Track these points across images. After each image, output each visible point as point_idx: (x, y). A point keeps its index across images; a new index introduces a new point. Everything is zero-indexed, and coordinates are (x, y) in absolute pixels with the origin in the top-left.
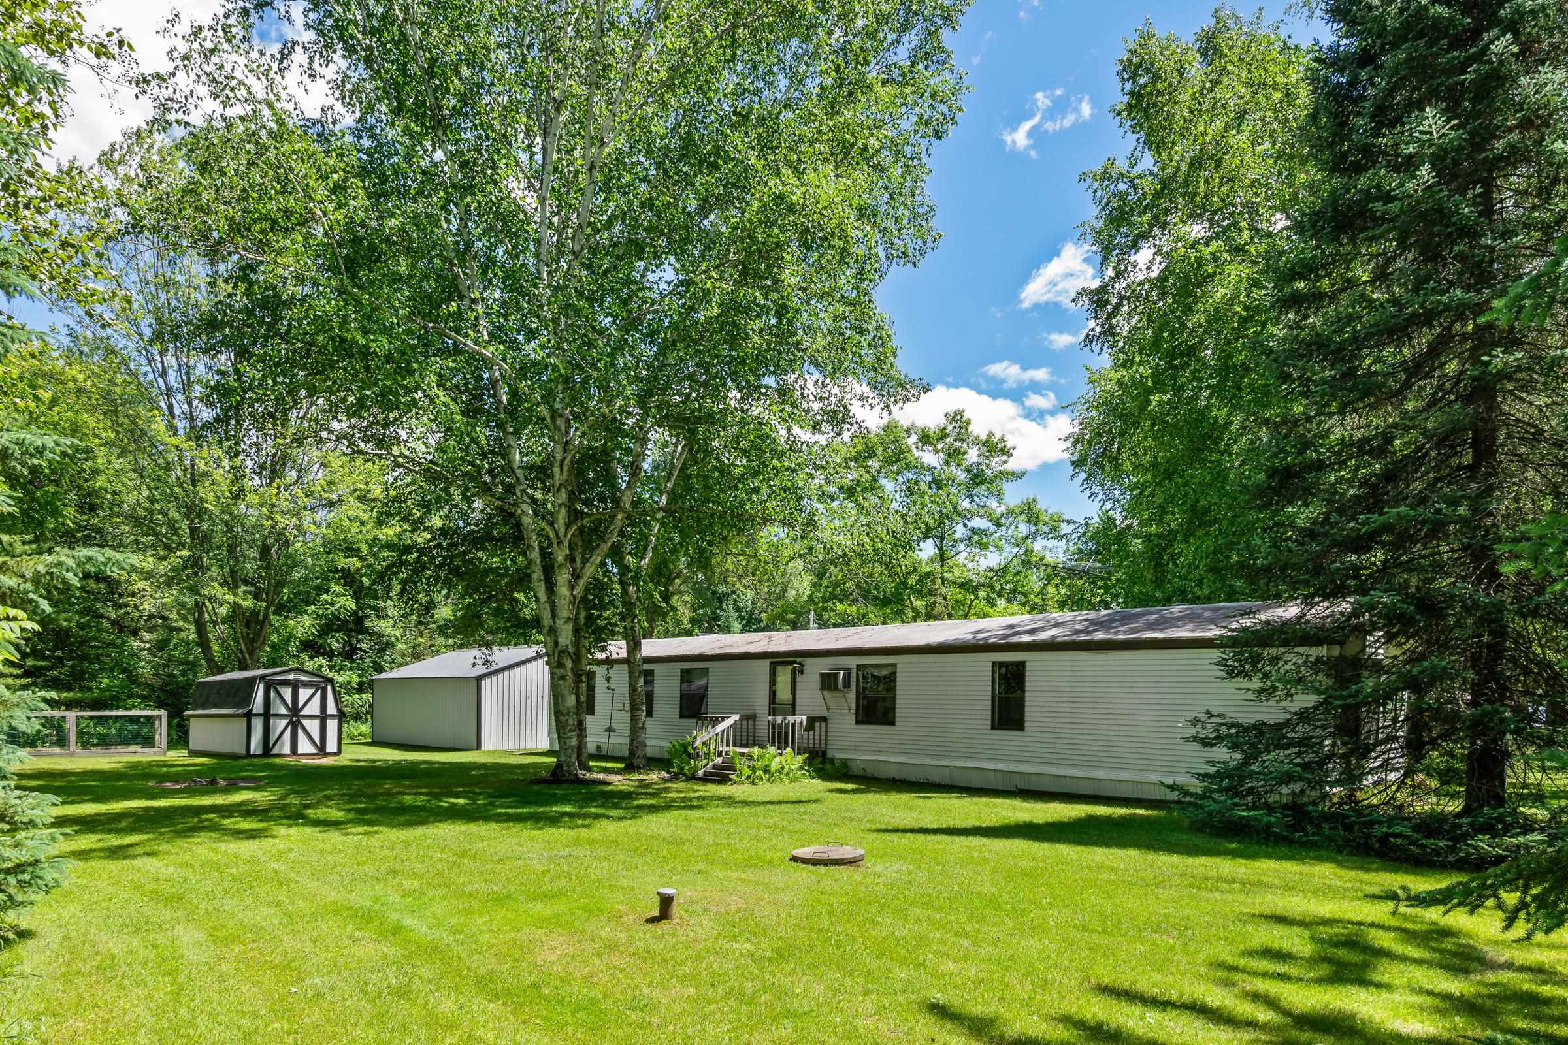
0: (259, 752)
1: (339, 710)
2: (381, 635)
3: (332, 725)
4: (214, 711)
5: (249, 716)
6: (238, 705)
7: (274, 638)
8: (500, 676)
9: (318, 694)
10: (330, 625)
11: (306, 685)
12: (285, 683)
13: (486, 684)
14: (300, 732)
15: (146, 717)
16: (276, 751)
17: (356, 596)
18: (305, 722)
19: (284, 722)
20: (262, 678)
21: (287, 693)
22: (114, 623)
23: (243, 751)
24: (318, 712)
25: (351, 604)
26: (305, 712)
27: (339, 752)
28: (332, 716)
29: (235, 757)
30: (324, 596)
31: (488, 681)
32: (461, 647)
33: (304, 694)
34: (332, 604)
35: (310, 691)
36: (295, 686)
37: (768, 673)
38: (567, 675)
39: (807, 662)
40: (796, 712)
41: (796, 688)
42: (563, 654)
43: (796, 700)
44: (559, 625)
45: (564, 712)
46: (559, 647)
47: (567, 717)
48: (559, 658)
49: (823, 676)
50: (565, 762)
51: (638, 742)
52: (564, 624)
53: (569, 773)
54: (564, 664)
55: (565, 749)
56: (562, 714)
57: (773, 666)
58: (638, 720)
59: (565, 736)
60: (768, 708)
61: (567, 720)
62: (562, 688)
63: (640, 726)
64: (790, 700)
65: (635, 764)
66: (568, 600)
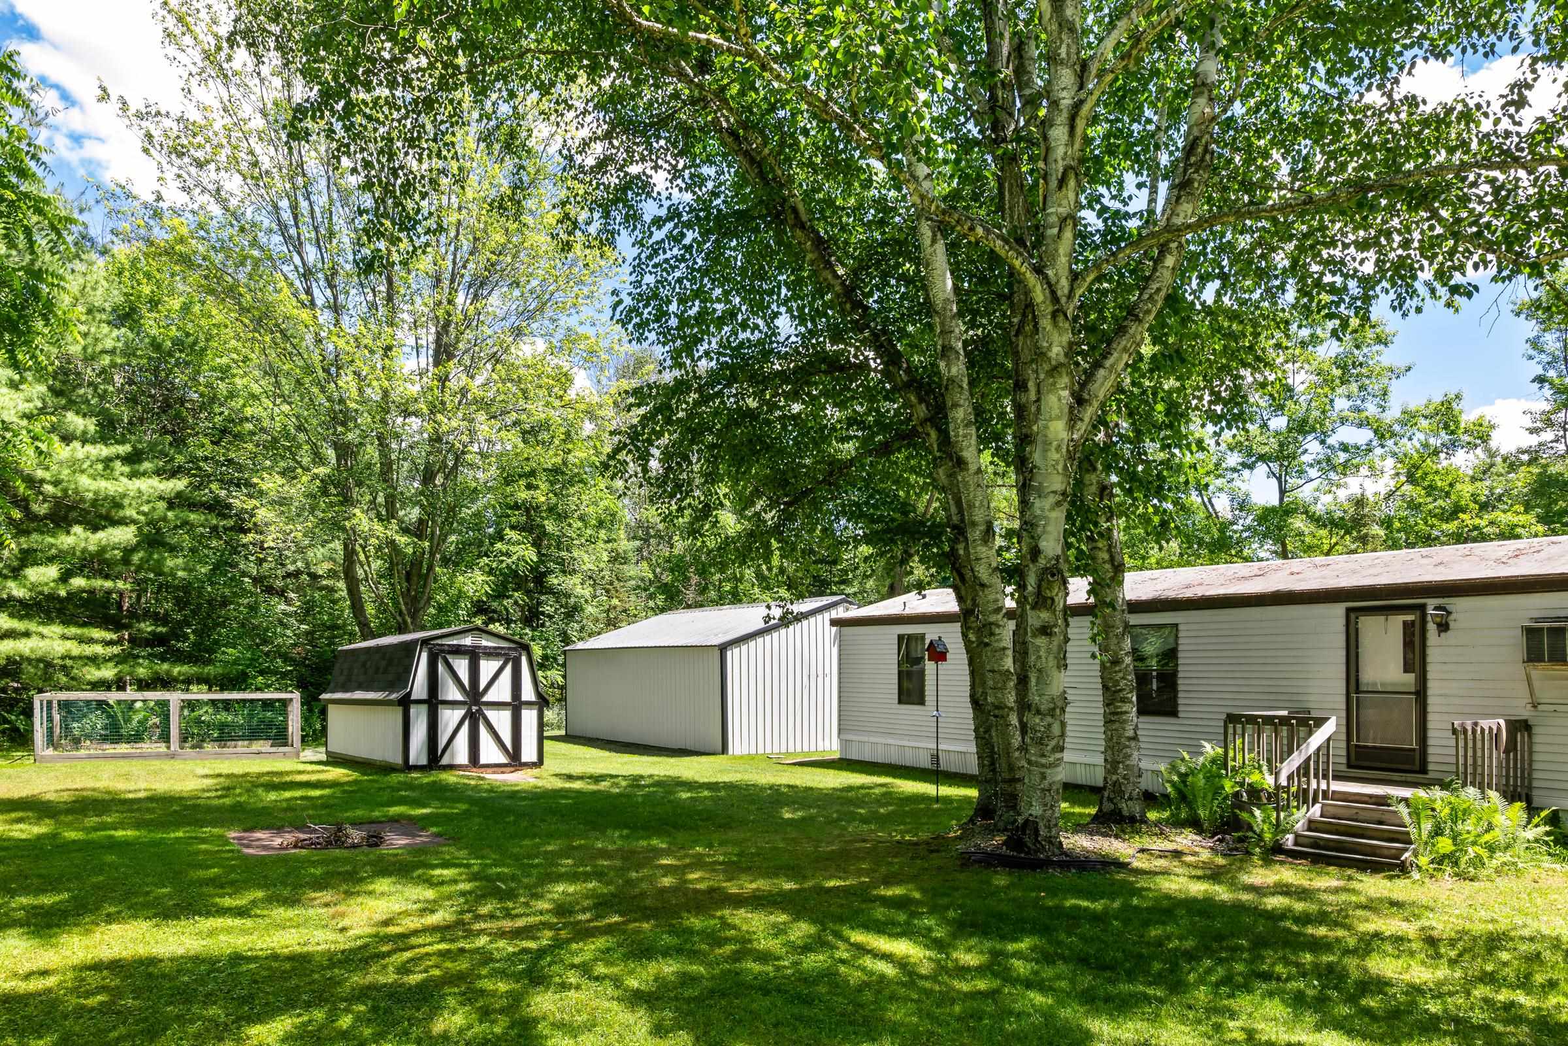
0: (424, 761)
1: (539, 694)
2: (568, 596)
3: (529, 717)
4: (359, 695)
5: (405, 703)
6: (390, 687)
7: (441, 598)
8: (752, 644)
9: (508, 670)
10: (508, 580)
11: (491, 654)
12: (458, 651)
13: (733, 655)
14: (483, 731)
15: (279, 700)
16: (445, 761)
17: (537, 544)
18: (491, 714)
19: (459, 713)
20: (425, 642)
21: (462, 666)
22: (256, 580)
23: (399, 760)
24: (507, 697)
25: (531, 555)
26: (489, 697)
27: (540, 762)
28: (529, 704)
29: (387, 769)
30: (499, 545)
31: (736, 651)
32: (663, 610)
33: (488, 668)
34: (508, 555)
35: (495, 664)
36: (474, 655)
37: (1343, 629)
38: (1055, 626)
39: (1459, 605)
40: (1429, 709)
41: (1429, 659)
42: (1053, 575)
43: (1430, 684)
44: (1042, 510)
45: (1043, 708)
46: (1042, 562)
47: (1049, 719)
48: (1039, 586)
49: (1532, 633)
50: (1042, 817)
51: (1127, 767)
52: (1052, 509)
53: (1050, 843)
54: (1053, 600)
55: (1043, 790)
56: (1038, 712)
57: (1353, 616)
58: (1125, 722)
59: (1043, 761)
60: (1343, 699)
61: (1050, 725)
62: (1042, 653)
63: (1131, 733)
64: (1404, 685)
65: (1125, 813)
66: (1064, 450)
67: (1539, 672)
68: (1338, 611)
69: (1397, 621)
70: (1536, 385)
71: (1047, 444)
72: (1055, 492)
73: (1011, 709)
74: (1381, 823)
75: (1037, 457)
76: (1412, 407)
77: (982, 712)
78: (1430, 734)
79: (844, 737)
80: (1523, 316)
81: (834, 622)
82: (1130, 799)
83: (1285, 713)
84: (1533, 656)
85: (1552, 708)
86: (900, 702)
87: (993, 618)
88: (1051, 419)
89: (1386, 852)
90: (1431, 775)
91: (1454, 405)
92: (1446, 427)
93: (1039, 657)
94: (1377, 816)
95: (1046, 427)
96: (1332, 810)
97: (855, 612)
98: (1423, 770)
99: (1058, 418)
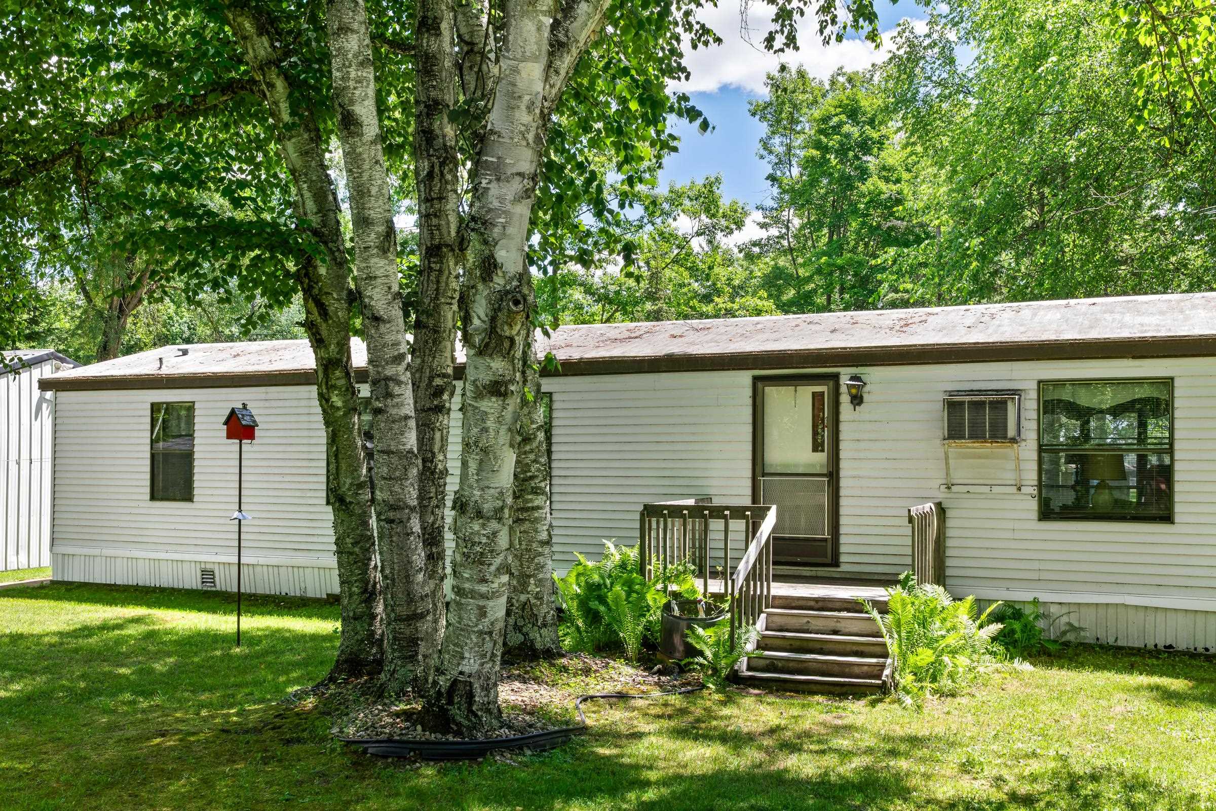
37: (749, 401)
38: (512, 381)
39: (874, 375)
40: (842, 492)
41: (841, 437)
42: (516, 303)
43: (843, 464)
44: (502, 200)
45: (487, 507)
46: (499, 281)
47: (494, 525)
48: (493, 319)
49: (953, 406)
50: (479, 674)
51: (540, 583)
52: (517, 200)
53: (489, 711)
54: (512, 340)
55: (481, 633)
56: (479, 514)
57: (760, 385)
58: (537, 520)
59: (483, 589)
60: (749, 483)
61: (495, 534)
62: (490, 424)
63: (544, 536)
64: (813, 466)
65: (538, 646)
66: (538, 111)
67: (957, 448)
68: (744, 378)
69: (806, 392)
70: (769, 182)
71: (514, 96)
72: (521, 175)
73: (413, 509)
74: (835, 632)
75: (495, 119)
76: (678, 187)
77: (351, 514)
78: (843, 521)
79: (61, 549)
80: (758, 117)
81: (45, 385)
82: (545, 625)
83: (691, 502)
84: (954, 433)
85: (965, 489)
86: (153, 498)
87: (390, 371)
88: (524, 59)
89: (857, 670)
90: (844, 568)
91: (715, 188)
92: (707, 210)
93: (485, 430)
94: (832, 624)
95: (515, 70)
96: (779, 621)
97: (69, 372)
98: (836, 563)
99: (535, 58)
